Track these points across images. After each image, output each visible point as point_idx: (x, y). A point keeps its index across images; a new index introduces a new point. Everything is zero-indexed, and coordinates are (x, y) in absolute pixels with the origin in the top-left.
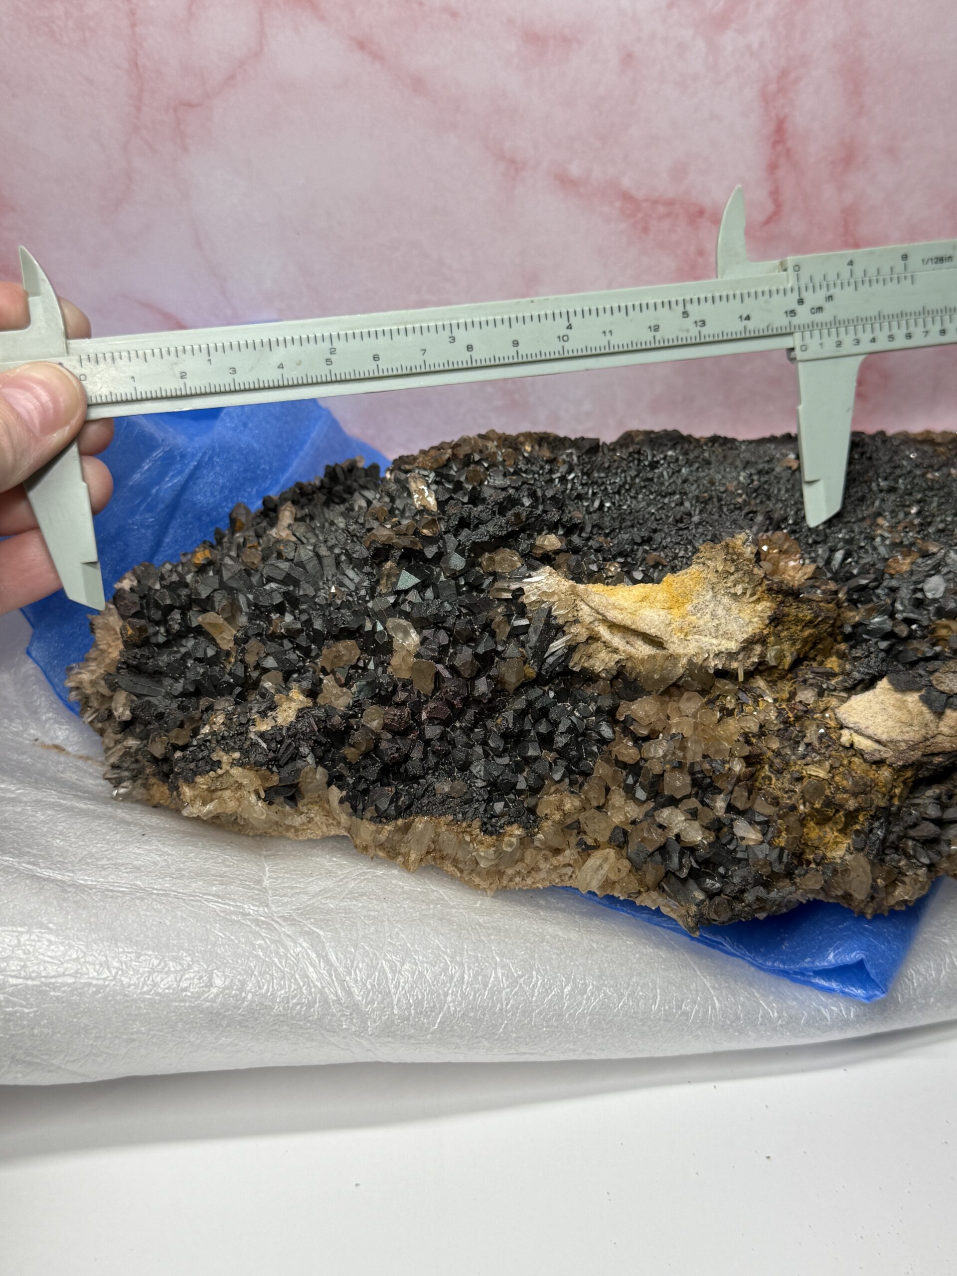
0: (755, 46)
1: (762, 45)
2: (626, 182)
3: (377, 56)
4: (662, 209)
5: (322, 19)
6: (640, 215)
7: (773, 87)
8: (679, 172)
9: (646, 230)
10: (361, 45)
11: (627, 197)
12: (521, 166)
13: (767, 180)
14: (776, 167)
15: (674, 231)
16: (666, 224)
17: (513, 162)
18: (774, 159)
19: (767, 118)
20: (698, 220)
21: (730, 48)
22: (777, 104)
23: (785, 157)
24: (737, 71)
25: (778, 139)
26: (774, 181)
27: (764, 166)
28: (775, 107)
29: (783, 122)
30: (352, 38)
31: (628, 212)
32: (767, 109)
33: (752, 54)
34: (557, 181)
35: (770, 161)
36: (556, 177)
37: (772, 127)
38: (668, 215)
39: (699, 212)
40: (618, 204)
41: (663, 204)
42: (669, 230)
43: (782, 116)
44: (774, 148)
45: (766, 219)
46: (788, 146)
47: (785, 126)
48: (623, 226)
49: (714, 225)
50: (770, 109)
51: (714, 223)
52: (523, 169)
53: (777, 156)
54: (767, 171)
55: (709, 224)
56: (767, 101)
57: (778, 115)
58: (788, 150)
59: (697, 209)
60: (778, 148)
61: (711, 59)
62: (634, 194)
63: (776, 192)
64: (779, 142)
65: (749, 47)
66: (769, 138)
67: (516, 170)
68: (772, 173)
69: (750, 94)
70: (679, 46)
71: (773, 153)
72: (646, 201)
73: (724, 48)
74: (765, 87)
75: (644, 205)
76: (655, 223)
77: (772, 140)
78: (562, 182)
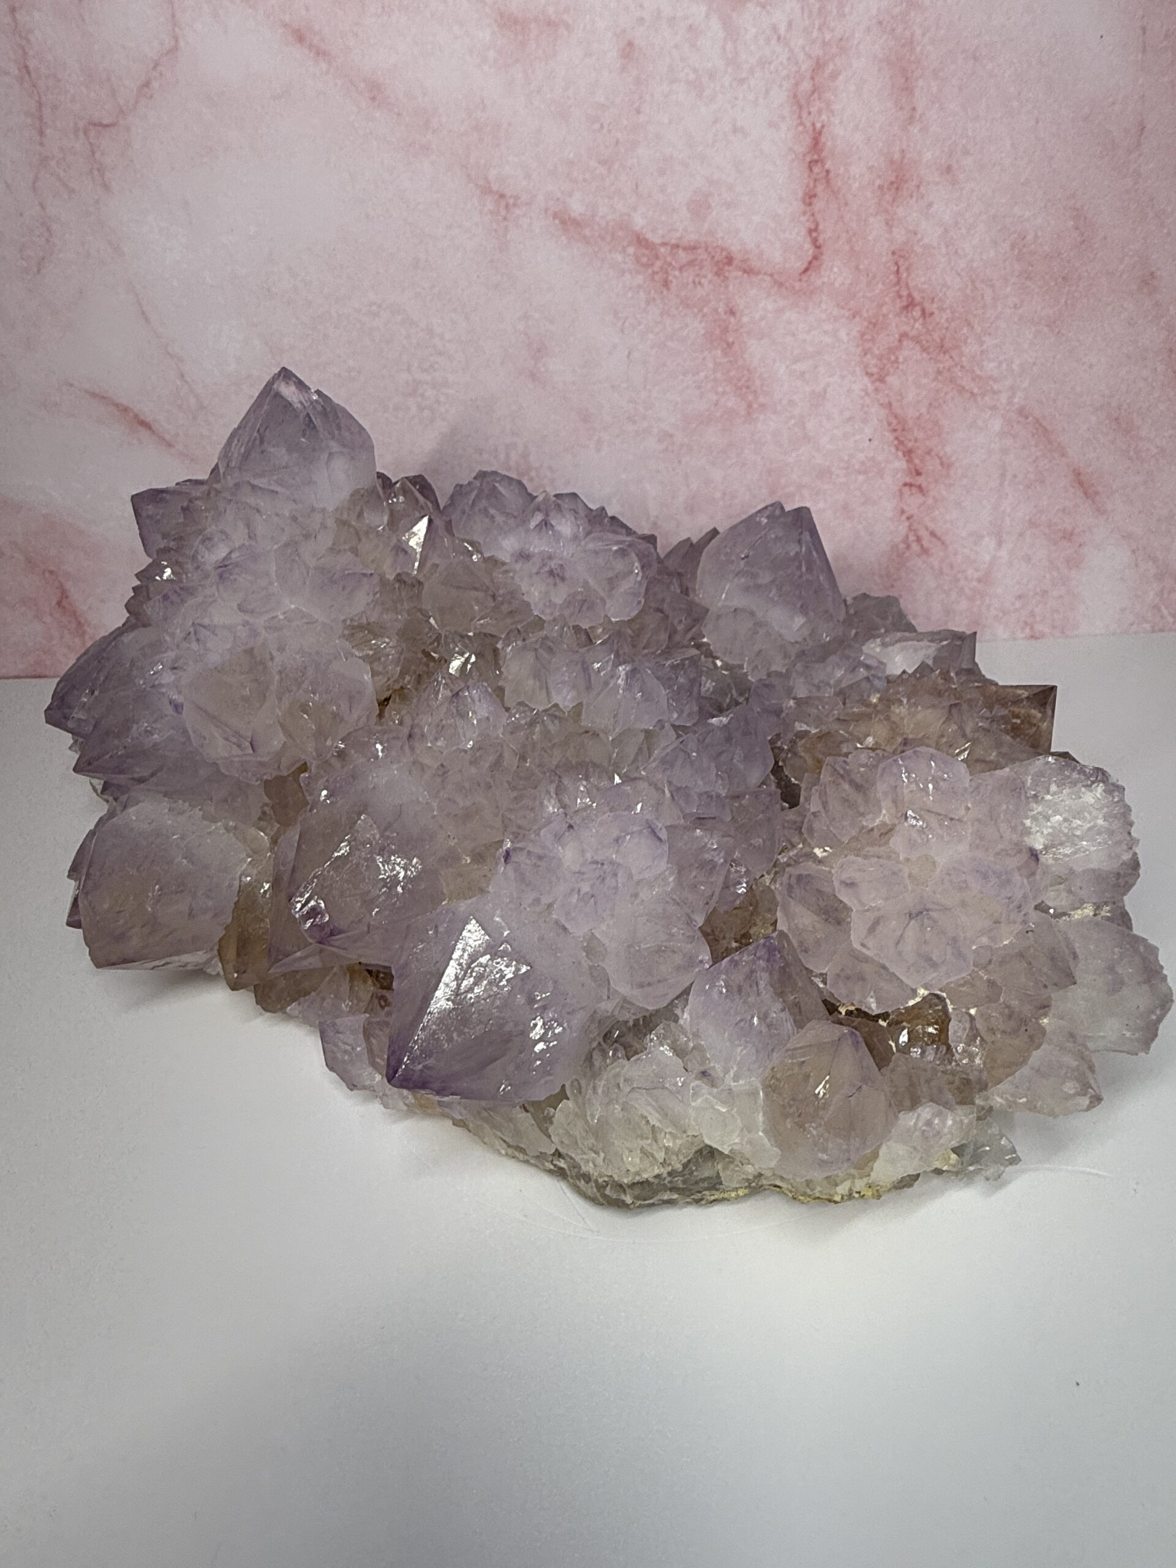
0: (782, 29)
1: (790, 24)
2: (639, 222)
3: (320, 53)
4: (683, 256)
6: (659, 263)
7: (806, 86)
8: (699, 207)
9: (666, 284)
10: (300, 37)
11: (640, 241)
12: (511, 201)
13: (804, 213)
14: (815, 196)
15: (700, 283)
16: (689, 276)
17: (502, 196)
18: (812, 185)
19: (800, 128)
20: (727, 268)
21: (754, 30)
22: (812, 109)
23: (824, 181)
24: (763, 63)
25: (815, 157)
26: (813, 215)
27: (800, 194)
28: (810, 113)
29: (820, 133)
30: (286, 25)
31: (645, 260)
32: (800, 117)
33: (779, 38)
34: (557, 221)
35: (807, 187)
36: (555, 216)
37: (808, 141)
38: (691, 263)
39: (727, 257)
40: (631, 250)
41: (685, 249)
42: (694, 282)
43: (818, 125)
44: (811, 169)
45: (805, 265)
46: (827, 166)
47: (823, 139)
48: (639, 279)
49: (745, 275)
50: (805, 115)
51: (745, 271)
52: (515, 205)
53: (815, 180)
54: (804, 202)
55: (740, 273)
56: (800, 107)
57: (813, 125)
58: (828, 172)
59: (724, 253)
60: (816, 170)
61: (729, 46)
62: (649, 236)
63: (816, 230)
64: (817, 161)
65: (775, 28)
66: (804, 156)
67: (507, 206)
68: (810, 204)
69: (780, 96)
70: (690, 28)
71: (809, 177)
72: (664, 244)
73: (746, 30)
74: (797, 84)
75: (662, 250)
76: (677, 273)
77: (808, 159)
78: (563, 222)
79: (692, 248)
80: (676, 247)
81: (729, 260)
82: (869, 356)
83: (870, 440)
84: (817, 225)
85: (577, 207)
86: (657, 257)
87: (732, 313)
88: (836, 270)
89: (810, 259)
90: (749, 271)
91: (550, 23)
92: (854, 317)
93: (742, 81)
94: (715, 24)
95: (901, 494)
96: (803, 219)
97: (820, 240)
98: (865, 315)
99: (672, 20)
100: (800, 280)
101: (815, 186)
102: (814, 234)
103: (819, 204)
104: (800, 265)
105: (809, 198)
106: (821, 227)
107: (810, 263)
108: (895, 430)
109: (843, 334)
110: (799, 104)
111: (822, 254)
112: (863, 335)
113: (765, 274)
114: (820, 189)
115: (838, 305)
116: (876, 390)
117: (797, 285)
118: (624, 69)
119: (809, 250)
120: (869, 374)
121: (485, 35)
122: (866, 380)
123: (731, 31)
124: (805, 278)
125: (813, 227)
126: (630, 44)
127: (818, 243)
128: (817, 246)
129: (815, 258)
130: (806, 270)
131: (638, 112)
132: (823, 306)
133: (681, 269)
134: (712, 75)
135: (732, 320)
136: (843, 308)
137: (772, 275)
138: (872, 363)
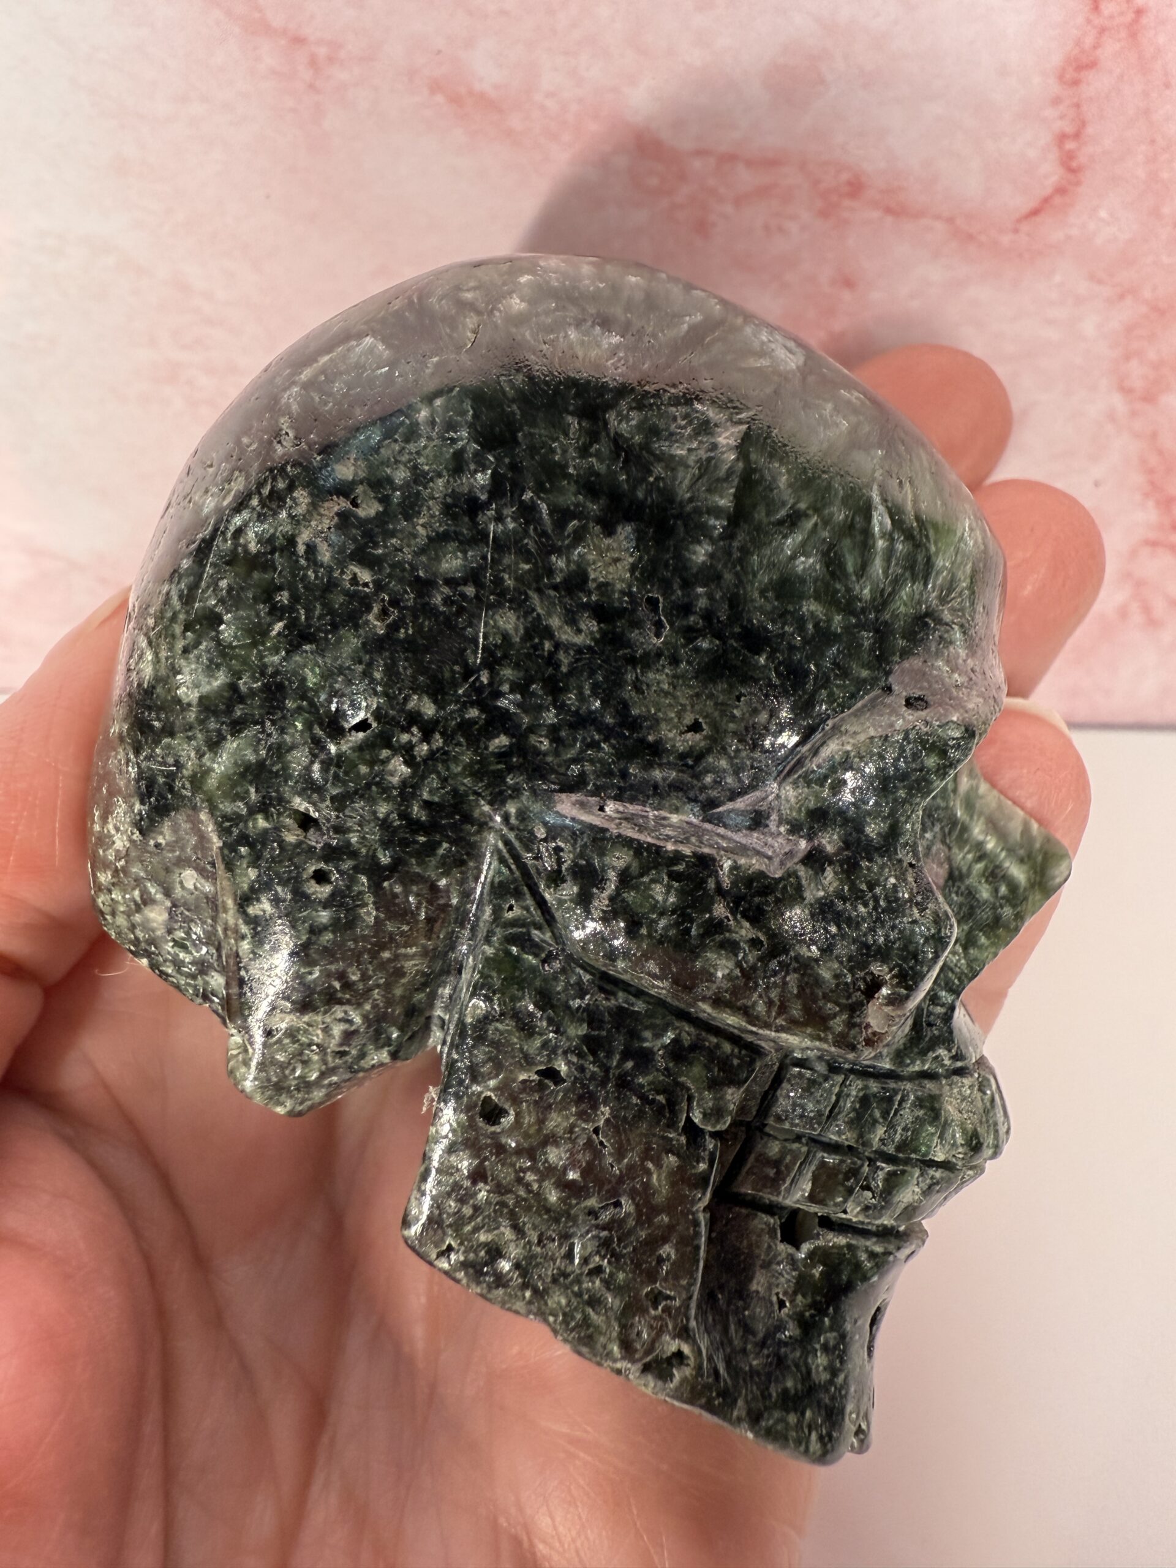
4: (745, 177)
11: (645, 145)
12: (322, 51)
13: (1056, 101)
14: (1092, 65)
15: (780, 229)
17: (298, 41)
18: (1089, 41)
20: (847, 202)
23: (1123, 34)
26: (1077, 106)
27: (1056, 59)
31: (654, 181)
34: (439, 98)
35: (1078, 43)
36: (435, 87)
38: (763, 192)
39: (849, 183)
41: (750, 163)
42: (767, 228)
45: (1031, 204)
49: (889, 219)
51: (888, 211)
52: (331, 60)
53: (1103, 30)
54: (1061, 78)
55: (875, 214)
58: (1139, 12)
59: (845, 177)
63: (1077, 136)
67: (313, 62)
68: (1076, 83)
71: (1089, 21)
72: (700, 153)
75: (697, 164)
76: (729, 209)
78: (456, 100)
79: (771, 162)
80: (729, 158)
81: (856, 188)
82: (1134, 363)
83: (1097, 484)
84: (1083, 124)
85: (486, 70)
86: (682, 176)
87: (848, 283)
88: (1103, 214)
89: (1049, 191)
90: (897, 209)
92: (1122, 297)
96: (1050, 113)
97: (1082, 159)
98: (1147, 294)
100: (1016, 231)
101: (1097, 44)
102: (1070, 145)
103: (1096, 84)
104: (1022, 203)
105: (1076, 68)
106: (1090, 130)
107: (1046, 200)
108: (1151, 471)
109: (1089, 327)
111: (1078, 183)
112: (1130, 329)
113: (938, 217)
114: (1109, 50)
115: (1092, 278)
116: (1134, 414)
117: (1006, 239)
119: (1050, 173)
120: (1126, 390)
122: (1118, 401)
124: (1025, 227)
125: (1069, 129)
127: (1074, 164)
128: (1071, 166)
129: (1061, 190)
130: (1035, 212)
132: (1058, 278)
133: (742, 200)
135: (847, 295)
136: (1100, 282)
137: (950, 220)
138: (1137, 373)
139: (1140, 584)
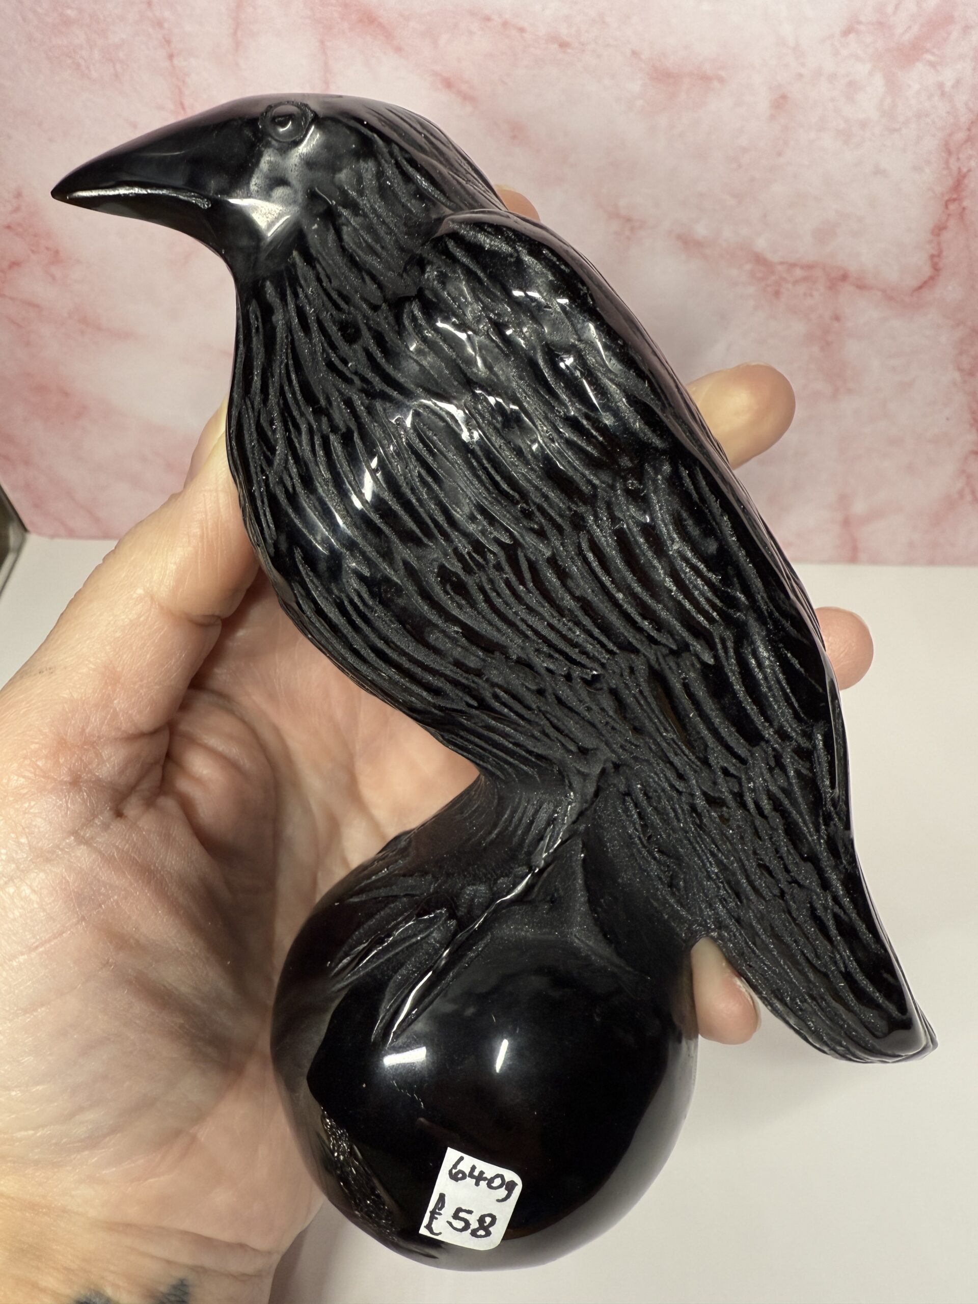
0: (948, 85)
1: (958, 83)
2: (761, 244)
3: (467, 98)
4: (799, 273)
5: (398, 49)
6: (773, 278)
7: (961, 136)
8: (825, 233)
9: (777, 294)
10: (448, 84)
11: (759, 260)
12: (637, 224)
13: (930, 242)
14: (945, 228)
15: (811, 295)
16: (802, 289)
17: (629, 220)
18: (944, 219)
19: (945, 172)
20: (840, 283)
21: (916, 87)
22: (961, 156)
23: (958, 216)
24: (919, 116)
25: (955, 196)
26: (939, 244)
27: (931, 226)
28: (958, 159)
29: (964, 176)
30: (436, 74)
31: (760, 275)
32: (947, 163)
33: (943, 94)
34: (679, 242)
35: (939, 220)
36: (679, 237)
37: (950, 182)
38: (805, 279)
40: (748, 267)
41: (802, 267)
42: (805, 295)
43: (965, 170)
44: (946, 206)
45: (920, 284)
46: (966, 203)
47: (966, 181)
48: (751, 290)
49: (858, 291)
50: (952, 161)
51: (858, 287)
52: (640, 227)
53: (949, 215)
54: (933, 233)
55: (852, 288)
56: (950, 153)
57: (959, 169)
58: (964, 209)
59: (841, 273)
60: (952, 207)
61: (888, 101)
62: (769, 256)
63: (939, 256)
64: (954, 200)
65: (941, 86)
66: (943, 195)
67: (632, 229)
68: (938, 235)
69: (931, 144)
70: (851, 84)
71: (943, 212)
72: (782, 263)
73: (909, 86)
74: (950, 135)
75: (780, 268)
76: (790, 286)
77: (946, 198)
78: (685, 242)
79: (810, 267)
80: (793, 265)
81: (844, 277)
82: (964, 356)
83: (947, 419)
84: (942, 251)
85: (701, 230)
86: (773, 273)
87: (837, 318)
88: (950, 288)
89: (927, 278)
90: (862, 286)
91: (705, 78)
92: (958, 325)
93: (895, 130)
94: (878, 82)
95: (966, 459)
96: (928, 246)
97: (941, 265)
98: (970, 324)
99: (833, 77)
100: (912, 295)
101: (947, 220)
102: (936, 259)
103: (947, 235)
104: (915, 283)
105: (939, 229)
106: (945, 253)
107: (925, 283)
109: (943, 338)
110: (948, 150)
111: (939, 275)
112: (962, 340)
113: (878, 289)
114: (952, 223)
115: (944, 316)
116: (965, 382)
117: (908, 299)
118: (772, 117)
119: (927, 271)
120: (960, 369)
121: (636, 87)
122: (957, 376)
123: (893, 86)
124: (917, 294)
125: (936, 253)
126: (784, 97)
127: (938, 267)
128: (936, 268)
129: (932, 278)
130: (920, 288)
131: (779, 154)
132: (930, 316)
133: (796, 282)
134: (863, 125)
135: (836, 324)
136: (949, 319)
137: (884, 291)
138: (966, 362)
139: (969, 477)
